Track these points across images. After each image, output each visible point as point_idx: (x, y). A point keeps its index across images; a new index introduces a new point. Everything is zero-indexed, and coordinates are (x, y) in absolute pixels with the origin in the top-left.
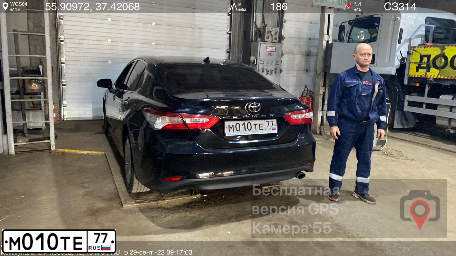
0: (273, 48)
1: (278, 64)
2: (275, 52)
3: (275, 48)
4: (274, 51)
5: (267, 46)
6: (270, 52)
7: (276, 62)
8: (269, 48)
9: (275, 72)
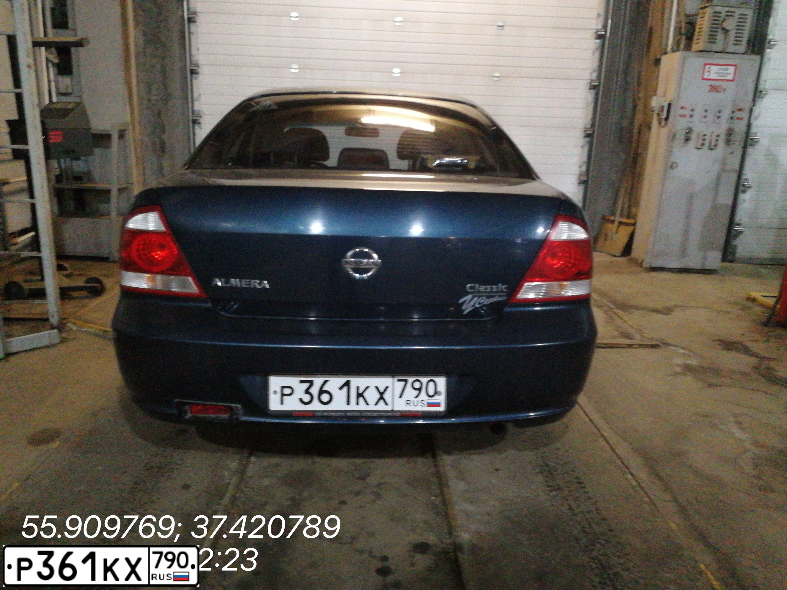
0: (726, 70)
1: (738, 118)
2: (732, 80)
3: (732, 69)
4: (730, 77)
5: (706, 64)
6: (713, 83)
7: (733, 112)
8: (714, 68)
9: (728, 142)
